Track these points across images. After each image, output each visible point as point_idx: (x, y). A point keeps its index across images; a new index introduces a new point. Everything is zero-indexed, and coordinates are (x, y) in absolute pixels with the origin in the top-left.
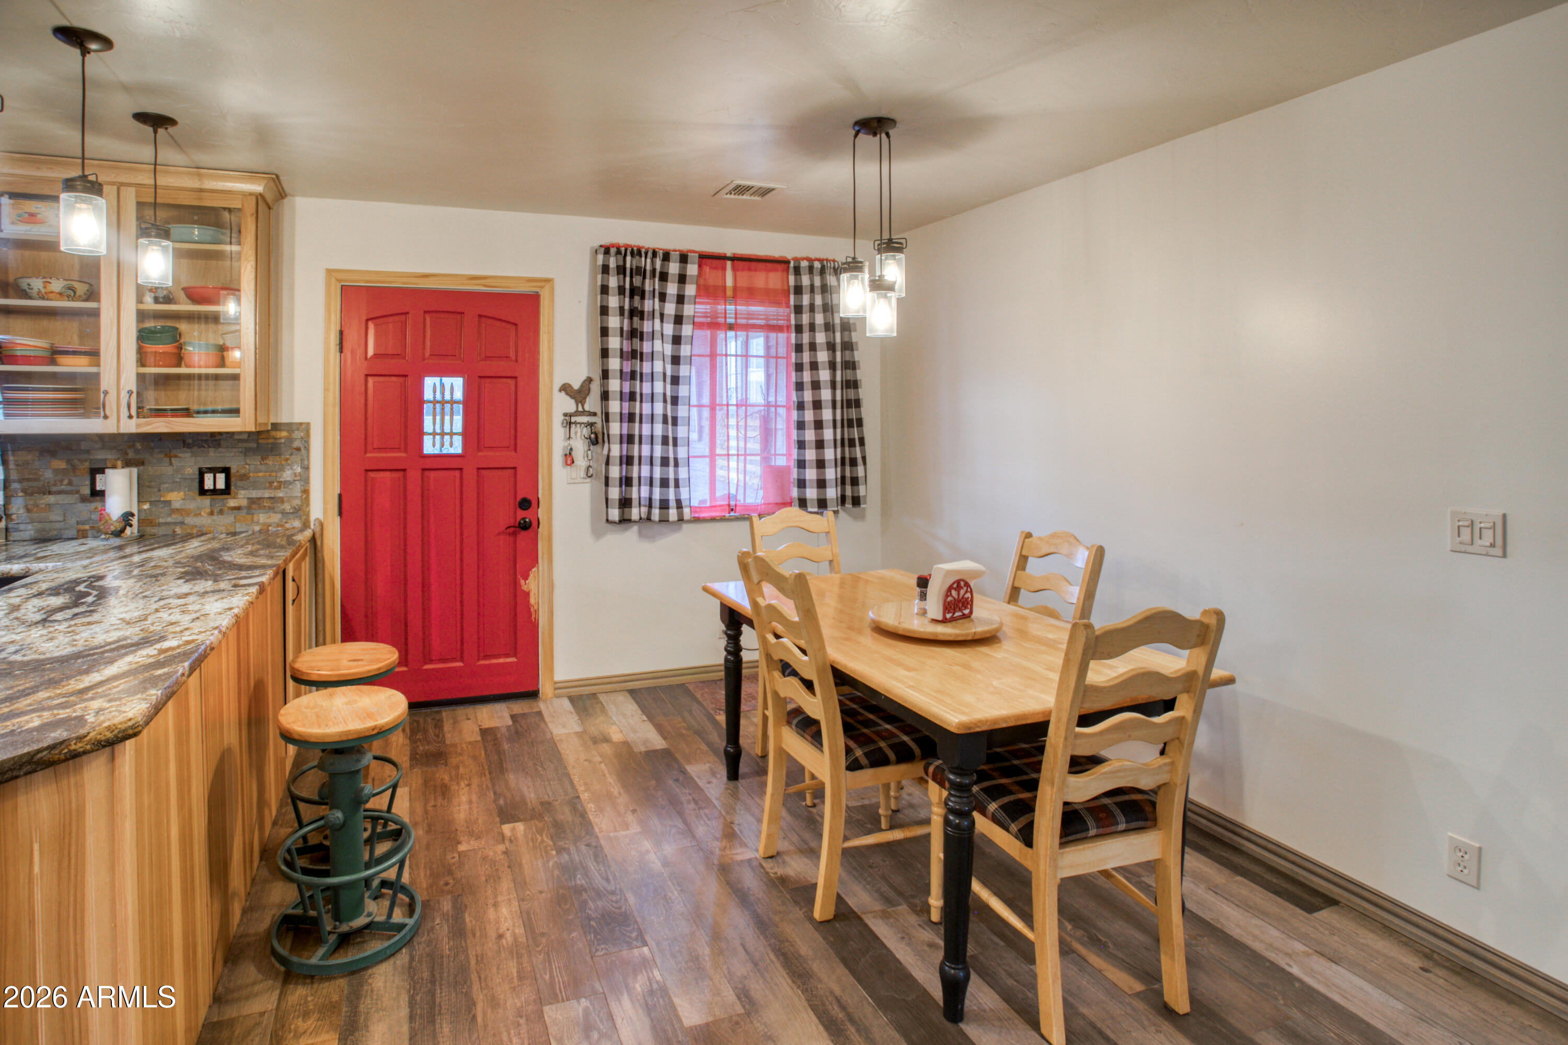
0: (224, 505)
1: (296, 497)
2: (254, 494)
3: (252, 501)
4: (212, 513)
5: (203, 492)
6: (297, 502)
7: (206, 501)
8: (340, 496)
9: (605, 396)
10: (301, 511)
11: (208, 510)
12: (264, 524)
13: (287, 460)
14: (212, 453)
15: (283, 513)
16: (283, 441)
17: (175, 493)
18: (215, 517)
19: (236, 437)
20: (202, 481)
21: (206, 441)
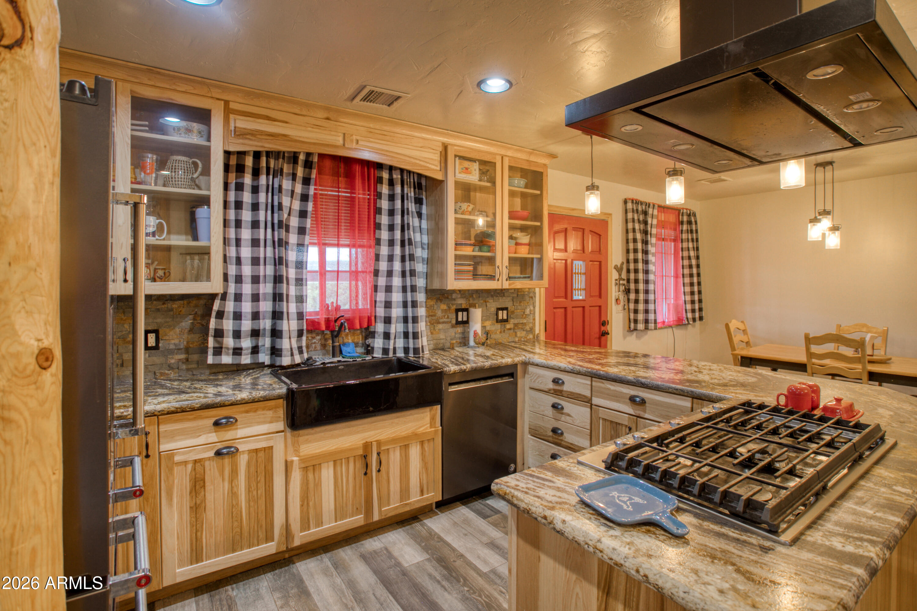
0: (505, 327)
1: (530, 322)
2: (516, 321)
3: (516, 325)
4: (501, 332)
5: (498, 321)
6: (531, 325)
7: (498, 326)
8: (546, 321)
9: (628, 271)
10: (532, 330)
11: (499, 331)
12: (520, 337)
13: (528, 303)
14: (501, 299)
15: (527, 331)
16: (526, 293)
17: (488, 322)
18: (502, 334)
19: (510, 291)
20: (497, 315)
21: (498, 293)
